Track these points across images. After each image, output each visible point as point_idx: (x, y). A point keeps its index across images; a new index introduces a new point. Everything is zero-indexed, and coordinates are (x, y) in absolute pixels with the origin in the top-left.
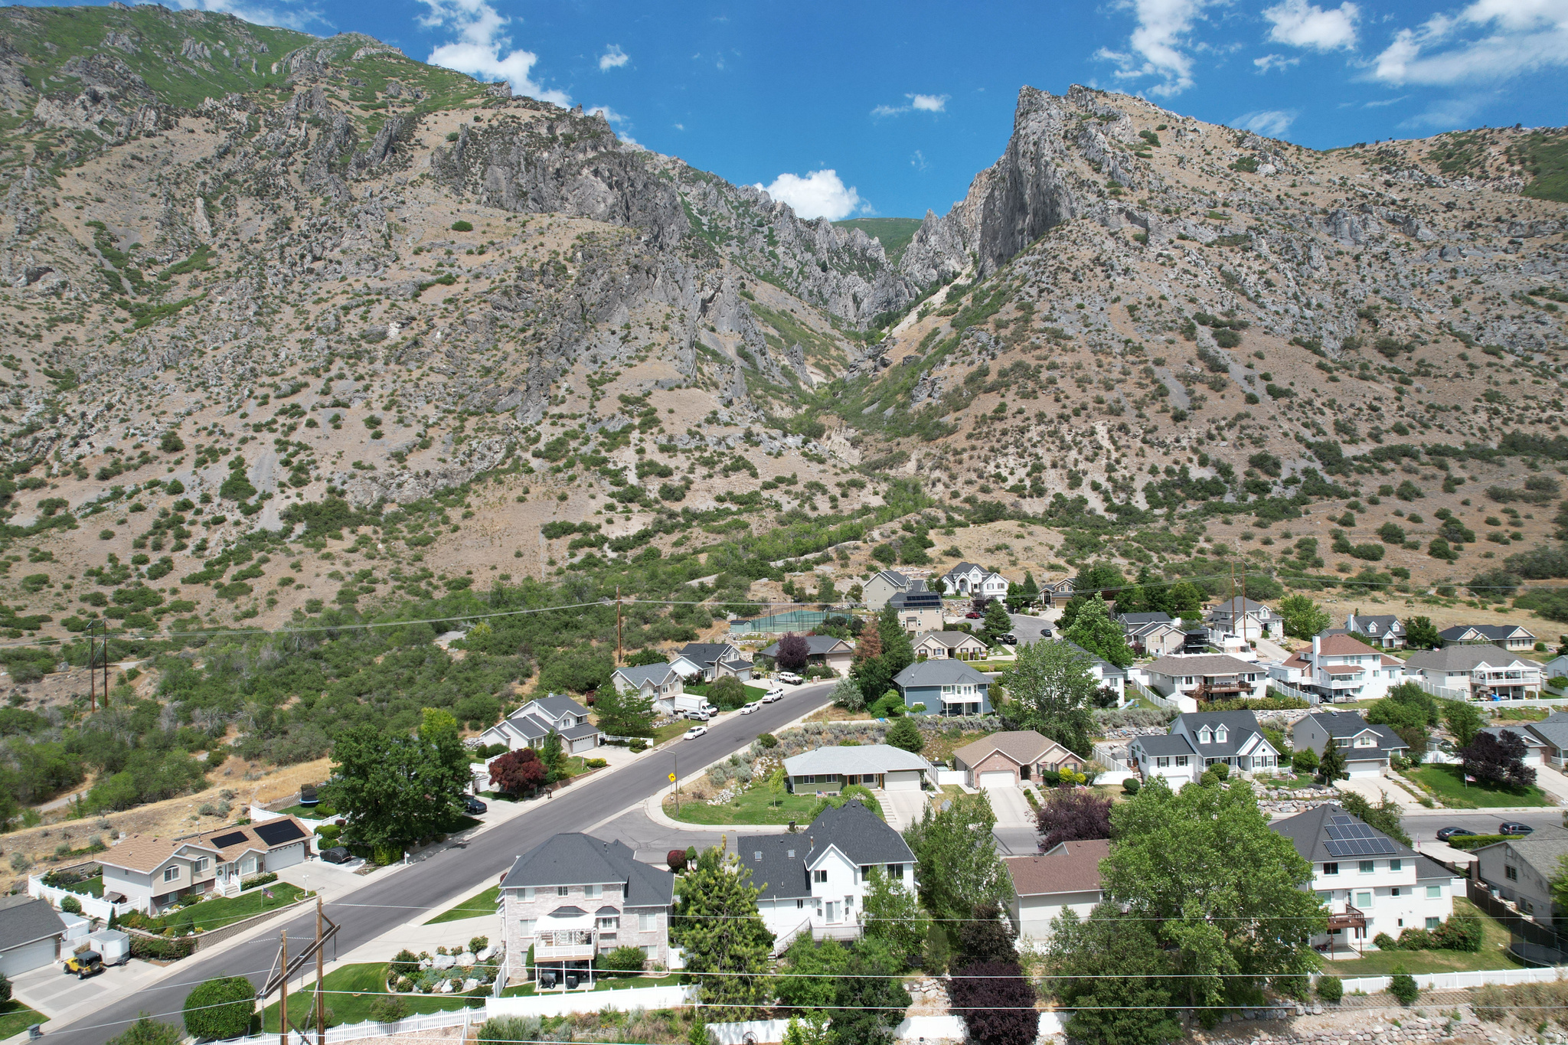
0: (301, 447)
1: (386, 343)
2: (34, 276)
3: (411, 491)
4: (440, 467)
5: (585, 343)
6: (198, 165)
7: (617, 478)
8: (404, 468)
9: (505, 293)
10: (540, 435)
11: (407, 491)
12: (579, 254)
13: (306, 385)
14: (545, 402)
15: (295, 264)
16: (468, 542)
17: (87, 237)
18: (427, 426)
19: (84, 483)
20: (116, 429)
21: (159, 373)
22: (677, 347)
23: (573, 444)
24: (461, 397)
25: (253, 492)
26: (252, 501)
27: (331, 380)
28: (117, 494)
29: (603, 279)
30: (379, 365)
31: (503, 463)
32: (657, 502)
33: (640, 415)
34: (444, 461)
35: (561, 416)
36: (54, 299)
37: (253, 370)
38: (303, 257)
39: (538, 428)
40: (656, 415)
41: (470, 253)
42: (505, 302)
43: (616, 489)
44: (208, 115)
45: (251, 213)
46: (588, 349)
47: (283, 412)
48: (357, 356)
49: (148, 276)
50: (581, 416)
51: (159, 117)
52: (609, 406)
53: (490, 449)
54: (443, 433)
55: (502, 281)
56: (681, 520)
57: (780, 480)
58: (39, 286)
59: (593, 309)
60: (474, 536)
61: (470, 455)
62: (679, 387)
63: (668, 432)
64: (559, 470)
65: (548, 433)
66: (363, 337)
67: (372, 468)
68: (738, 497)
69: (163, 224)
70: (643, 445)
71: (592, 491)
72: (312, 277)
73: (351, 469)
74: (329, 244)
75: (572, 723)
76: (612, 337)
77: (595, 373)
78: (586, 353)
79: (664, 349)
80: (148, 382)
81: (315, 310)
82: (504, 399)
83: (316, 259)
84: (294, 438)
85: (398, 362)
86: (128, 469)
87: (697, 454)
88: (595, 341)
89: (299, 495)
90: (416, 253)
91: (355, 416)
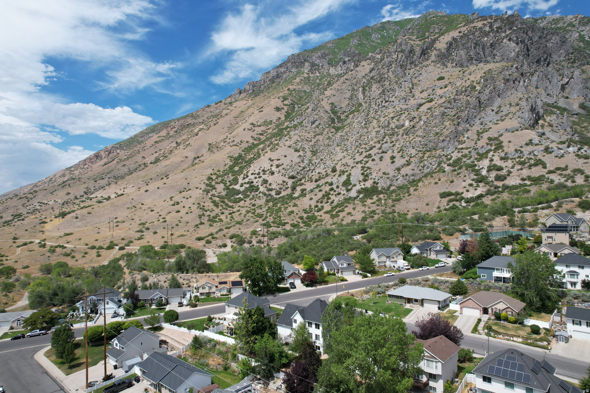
0: (369, 168)
1: (403, 128)
2: (313, 123)
3: (400, 181)
4: (412, 172)
5: (479, 117)
6: (364, 77)
7: (477, 172)
8: (399, 173)
9: (449, 102)
10: (452, 157)
11: (399, 182)
12: (482, 80)
13: (375, 147)
14: (456, 143)
15: (379, 105)
16: (412, 200)
17: (328, 108)
18: (411, 157)
19: (312, 183)
20: (322, 166)
21: (336, 148)
22: (521, 112)
23: (464, 160)
24: (426, 145)
25: (351, 184)
26: (349, 187)
27: (383, 144)
28: (318, 186)
29: (490, 89)
30: (400, 136)
31: (436, 169)
32: (492, 181)
33: (495, 145)
34: (414, 170)
35: (462, 149)
36: (317, 129)
37: (360, 143)
38: (382, 102)
39: (452, 155)
40: (503, 144)
41: (441, 88)
42: (449, 106)
43: (475, 177)
44: (369, 59)
45: (376, 89)
46: (480, 119)
47: (366, 157)
48: (393, 134)
49: (342, 117)
50: (470, 148)
51: (355, 64)
52: (483, 142)
53: (431, 164)
54: (416, 160)
55: (449, 97)
56: (500, 189)
57: (558, 169)
58: (314, 126)
59: (485, 102)
60: (415, 197)
61: (424, 167)
62: (517, 130)
63: (505, 151)
64: (455, 171)
65: (455, 155)
66: (396, 127)
67: (388, 174)
68: (532, 178)
69: (349, 99)
70: (493, 158)
71: (465, 178)
72: (384, 108)
73: (381, 175)
74: (391, 96)
75: (345, 265)
76: (492, 113)
77: (481, 129)
78: (479, 121)
79: (514, 114)
80: (333, 151)
81: (382, 119)
82: (440, 144)
83: (386, 102)
84: (367, 165)
85: (406, 135)
86: (322, 178)
87: (517, 160)
88: (484, 115)
89: (364, 185)
90: (421, 93)
91: (387, 157)
